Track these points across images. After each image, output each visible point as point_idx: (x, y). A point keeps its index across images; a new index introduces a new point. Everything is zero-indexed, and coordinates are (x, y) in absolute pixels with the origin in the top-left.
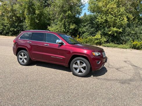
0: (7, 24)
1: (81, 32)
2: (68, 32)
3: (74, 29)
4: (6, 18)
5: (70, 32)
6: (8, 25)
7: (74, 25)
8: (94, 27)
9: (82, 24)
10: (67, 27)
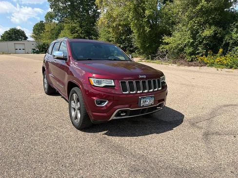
0: (113, 37)
1: (231, 41)
2: (200, 43)
3: (214, 37)
4: (111, 30)
5: (204, 45)
6: (114, 39)
7: (213, 28)
9: (234, 24)
10: (198, 35)
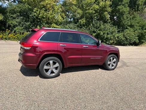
1: (12, 25)
7: (1, 15)
8: (29, 21)
